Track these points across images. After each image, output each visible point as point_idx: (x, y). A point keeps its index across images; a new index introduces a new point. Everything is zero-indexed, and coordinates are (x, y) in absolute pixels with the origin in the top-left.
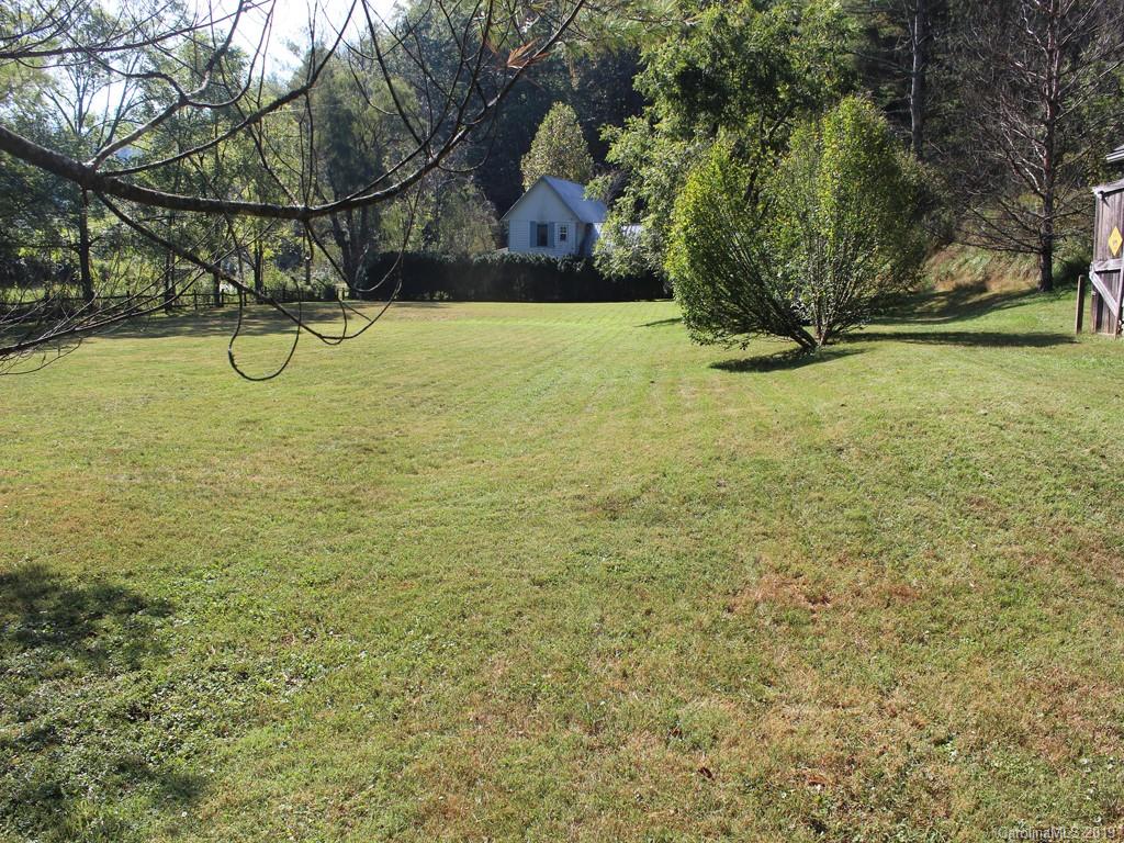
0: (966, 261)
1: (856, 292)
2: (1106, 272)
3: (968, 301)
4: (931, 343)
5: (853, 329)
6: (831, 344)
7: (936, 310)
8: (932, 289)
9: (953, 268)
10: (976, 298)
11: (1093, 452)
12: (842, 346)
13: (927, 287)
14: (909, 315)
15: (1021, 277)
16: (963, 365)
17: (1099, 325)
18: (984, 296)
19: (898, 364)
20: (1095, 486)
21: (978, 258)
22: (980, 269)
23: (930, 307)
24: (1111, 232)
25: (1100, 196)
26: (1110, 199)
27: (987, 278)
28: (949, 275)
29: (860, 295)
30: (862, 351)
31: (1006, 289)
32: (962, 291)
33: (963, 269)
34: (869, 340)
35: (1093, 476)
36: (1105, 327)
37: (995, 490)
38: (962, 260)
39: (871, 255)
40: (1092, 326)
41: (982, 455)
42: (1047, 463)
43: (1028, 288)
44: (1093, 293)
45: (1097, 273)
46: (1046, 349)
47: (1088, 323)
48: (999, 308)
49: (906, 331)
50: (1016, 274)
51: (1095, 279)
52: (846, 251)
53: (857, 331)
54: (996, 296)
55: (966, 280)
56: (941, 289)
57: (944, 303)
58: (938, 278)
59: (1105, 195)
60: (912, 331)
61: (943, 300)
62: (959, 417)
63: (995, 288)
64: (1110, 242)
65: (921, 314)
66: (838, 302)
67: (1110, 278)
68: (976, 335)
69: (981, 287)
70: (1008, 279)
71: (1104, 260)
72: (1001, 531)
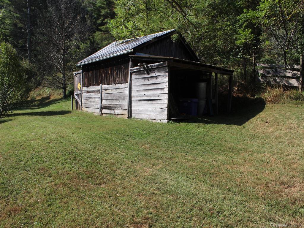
0: (44, 91)
1: (10, 102)
2: (78, 94)
3: (45, 102)
4: (32, 116)
5: (9, 113)
6: (2, 118)
7: (36, 105)
8: (35, 99)
9: (41, 93)
10: (47, 101)
11: (74, 147)
12: (5, 119)
13: (34, 98)
14: (29, 107)
15: (59, 95)
16: (40, 123)
17: (77, 108)
18: (50, 100)
19: (21, 124)
20: (75, 158)
21: (47, 90)
22: (48, 93)
23: (35, 104)
24: (78, 84)
25: (75, 75)
26: (77, 75)
27: (50, 95)
28: (40, 95)
29: (11, 102)
30: (11, 120)
31: (55, 98)
32: (44, 99)
33: (44, 93)
34: (14, 116)
35: (74, 154)
36: (79, 108)
37: (48, 163)
38: (43, 90)
39: (13, 91)
40: (76, 108)
41: (43, 153)
42: (62, 152)
43: (61, 98)
44: (75, 99)
45: (76, 94)
46: (64, 115)
47: (75, 107)
48: (53, 104)
49: (26, 112)
50: (58, 94)
51: (75, 96)
52: (5, 90)
53: (11, 113)
54: (52, 100)
55: (45, 96)
56: (38, 99)
57: (39, 103)
58: (37, 96)
59: (76, 74)
60: (28, 112)
61: (38, 102)
62: (37, 141)
63: (52, 98)
64: (78, 86)
65: (32, 106)
66: (3, 105)
67: (79, 96)
68: (46, 112)
69: (48, 98)
70: (55, 95)
71: (77, 91)
72: (49, 178)
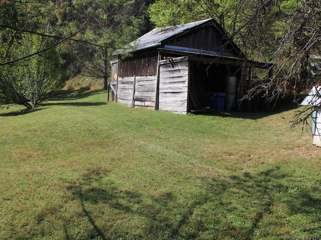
0: (84, 80)
1: (45, 90)
2: (114, 85)
3: (84, 92)
4: (67, 106)
5: (44, 102)
6: (37, 107)
7: (74, 96)
8: (73, 89)
9: (80, 82)
10: (87, 92)
11: (95, 127)
12: (40, 107)
14: (66, 98)
15: (100, 85)
16: (72, 111)
17: (113, 99)
18: (89, 91)
19: (55, 111)
20: (93, 134)
21: (88, 79)
22: (88, 82)
23: (72, 95)
24: (115, 74)
25: (112, 64)
26: (114, 65)
27: (90, 85)
28: (79, 84)
29: (46, 91)
30: (46, 108)
31: (96, 89)
32: (83, 89)
33: (83, 82)
34: (49, 105)
35: (93, 132)
37: (71, 136)
38: (83, 79)
39: (48, 79)
40: (112, 100)
41: (69, 130)
42: (84, 130)
43: (102, 89)
44: (111, 91)
45: (112, 85)
46: (98, 106)
48: (92, 95)
49: (61, 102)
50: (99, 84)
51: (112, 87)
52: (41, 78)
53: (45, 103)
54: (92, 91)
55: (84, 86)
56: (76, 89)
57: (77, 93)
58: (75, 85)
59: (113, 64)
60: (63, 102)
61: (76, 92)
62: (66, 122)
63: (92, 89)
64: (115, 77)
65: (69, 97)
66: (39, 94)
68: (81, 103)
69: (88, 88)
70: (96, 86)
71: (114, 82)
72: (71, 143)
